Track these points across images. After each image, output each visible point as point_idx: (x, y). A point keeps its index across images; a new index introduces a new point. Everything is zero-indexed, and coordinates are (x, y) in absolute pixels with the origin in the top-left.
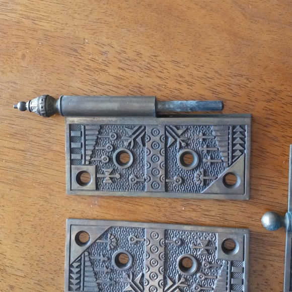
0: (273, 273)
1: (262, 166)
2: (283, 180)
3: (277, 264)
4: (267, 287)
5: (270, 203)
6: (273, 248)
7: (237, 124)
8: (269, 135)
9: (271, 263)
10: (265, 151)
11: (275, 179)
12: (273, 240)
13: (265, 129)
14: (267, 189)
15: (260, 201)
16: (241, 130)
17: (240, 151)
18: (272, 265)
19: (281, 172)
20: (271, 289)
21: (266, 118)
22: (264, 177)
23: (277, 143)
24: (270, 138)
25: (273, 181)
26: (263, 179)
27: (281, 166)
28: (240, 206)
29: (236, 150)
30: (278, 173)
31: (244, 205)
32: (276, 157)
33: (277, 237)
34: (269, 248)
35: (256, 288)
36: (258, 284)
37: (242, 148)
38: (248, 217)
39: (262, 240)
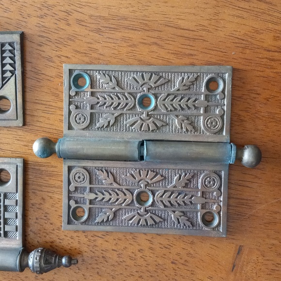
0: (52, 206)
1: (38, 89)
2: (59, 104)
3: (57, 196)
4: (46, 222)
5: (47, 130)
6: (52, 178)
7: (5, 41)
8: (43, 54)
9: (50, 194)
10: (40, 72)
11: (51, 103)
12: (52, 169)
13: (39, 48)
14: (43, 115)
15: (36, 128)
16: (10, 48)
17: (11, 71)
18: (51, 198)
19: (57, 96)
20: (51, 224)
21: (39, 36)
22: (40, 102)
23: (51, 64)
24: (44, 57)
25: (50, 105)
26: (39, 103)
27: (57, 89)
28: (16, 133)
29: (7, 71)
30: (54, 97)
31: (20, 132)
32: (52, 79)
33: (55, 167)
34: (47, 178)
35: (36, 223)
36: (37, 219)
37: (12, 69)
38: (25, 145)
39: (39, 169)
